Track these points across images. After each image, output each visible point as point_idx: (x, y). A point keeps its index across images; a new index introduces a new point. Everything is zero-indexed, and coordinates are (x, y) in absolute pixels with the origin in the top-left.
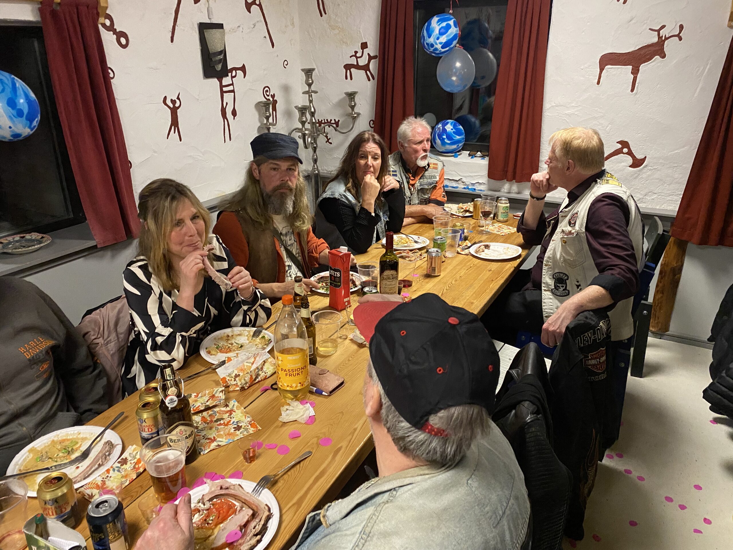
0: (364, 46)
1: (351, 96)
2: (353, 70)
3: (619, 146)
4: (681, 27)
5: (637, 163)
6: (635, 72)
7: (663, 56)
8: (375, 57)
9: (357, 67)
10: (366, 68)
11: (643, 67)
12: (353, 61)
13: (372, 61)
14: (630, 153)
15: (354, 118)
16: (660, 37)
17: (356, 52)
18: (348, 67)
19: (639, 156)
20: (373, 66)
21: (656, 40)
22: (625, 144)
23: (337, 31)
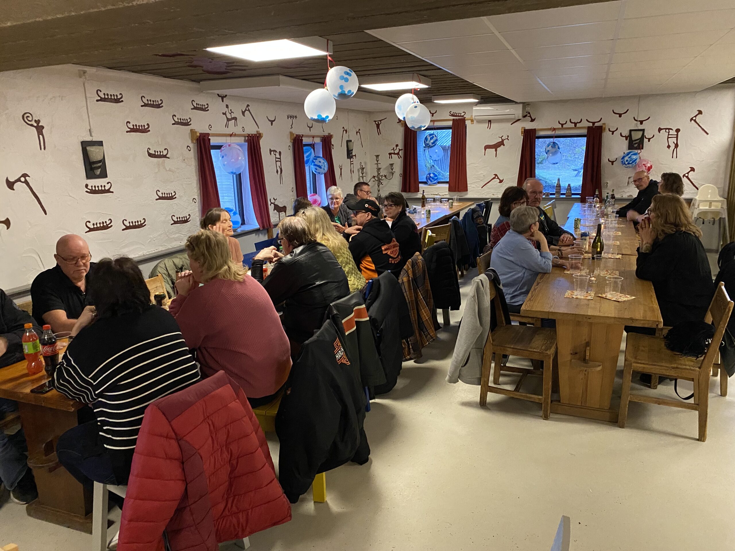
0: (397, 146)
1: (392, 165)
2: (392, 155)
3: (494, 176)
4: (508, 136)
5: (501, 181)
6: (496, 151)
7: (504, 145)
8: (402, 150)
9: (394, 154)
10: (398, 154)
11: (498, 149)
12: (393, 151)
13: (400, 151)
14: (498, 178)
15: (393, 174)
16: (502, 139)
17: (394, 148)
18: (390, 154)
19: (501, 179)
20: (401, 153)
21: (501, 140)
22: (496, 175)
23: (385, 141)
